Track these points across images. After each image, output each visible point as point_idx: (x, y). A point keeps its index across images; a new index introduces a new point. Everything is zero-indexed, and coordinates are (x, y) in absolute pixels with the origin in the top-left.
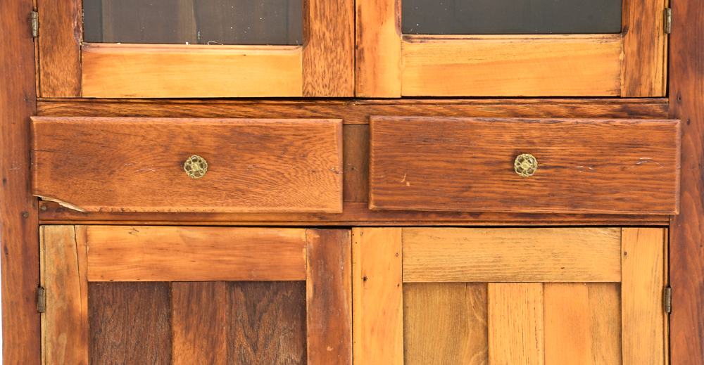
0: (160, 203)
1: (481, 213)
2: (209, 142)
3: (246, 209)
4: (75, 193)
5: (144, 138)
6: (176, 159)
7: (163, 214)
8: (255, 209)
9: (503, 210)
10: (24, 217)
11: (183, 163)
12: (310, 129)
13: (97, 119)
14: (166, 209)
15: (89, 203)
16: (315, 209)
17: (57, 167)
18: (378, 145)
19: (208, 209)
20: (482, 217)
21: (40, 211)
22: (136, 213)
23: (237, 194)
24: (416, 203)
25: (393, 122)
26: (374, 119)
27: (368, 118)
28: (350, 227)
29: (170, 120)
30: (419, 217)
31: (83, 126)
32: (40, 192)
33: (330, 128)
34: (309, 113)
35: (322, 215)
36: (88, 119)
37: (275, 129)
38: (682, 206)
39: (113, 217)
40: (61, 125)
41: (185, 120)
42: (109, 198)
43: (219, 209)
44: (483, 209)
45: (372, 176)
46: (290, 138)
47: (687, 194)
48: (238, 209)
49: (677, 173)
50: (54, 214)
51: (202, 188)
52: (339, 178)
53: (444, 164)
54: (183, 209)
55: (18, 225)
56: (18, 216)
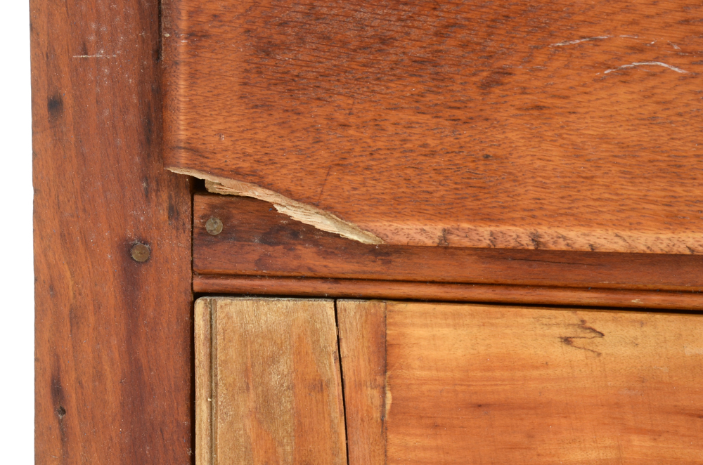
4: (341, 164)
10: (133, 258)
15: (396, 208)
17: (267, 49)
21: (199, 238)
22: (594, 257)
32: (200, 156)
39: (497, 271)
42: (480, 188)
50: (256, 250)
55: (110, 291)
56: (109, 256)
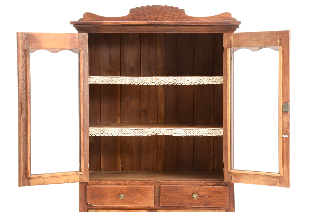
0: (114, 205)
1: (185, 207)
2: (125, 191)
3: (133, 206)
4: (95, 202)
5: (111, 190)
6: (118, 195)
7: (115, 207)
8: (135, 206)
9: (190, 206)
10: (84, 208)
11: (119, 196)
12: (147, 188)
13: (100, 186)
14: (115, 206)
15: (98, 205)
16: (148, 206)
17: (92, 197)
18: (162, 191)
19: (124, 206)
20: (185, 208)
21: (88, 206)
22: (109, 207)
23: (131, 202)
24: (171, 204)
25: (166, 186)
26: (161, 186)
27: (160, 185)
28: (156, 210)
29: (116, 186)
30: (171, 208)
31: (97, 187)
32: (88, 202)
33: (152, 187)
34: (147, 184)
35: (150, 207)
36: (99, 186)
37: (139, 188)
38: (229, 205)
39: (104, 208)
40: (93, 187)
41: (120, 186)
42: (103, 203)
43: (127, 206)
44: (185, 206)
45: (161, 198)
46: (143, 190)
47: (230, 203)
48: (131, 206)
49: (228, 198)
50: (91, 207)
51: (123, 201)
52: (154, 199)
53: (177, 196)
54: (119, 206)
55: (83, 210)
56: (83, 208)
